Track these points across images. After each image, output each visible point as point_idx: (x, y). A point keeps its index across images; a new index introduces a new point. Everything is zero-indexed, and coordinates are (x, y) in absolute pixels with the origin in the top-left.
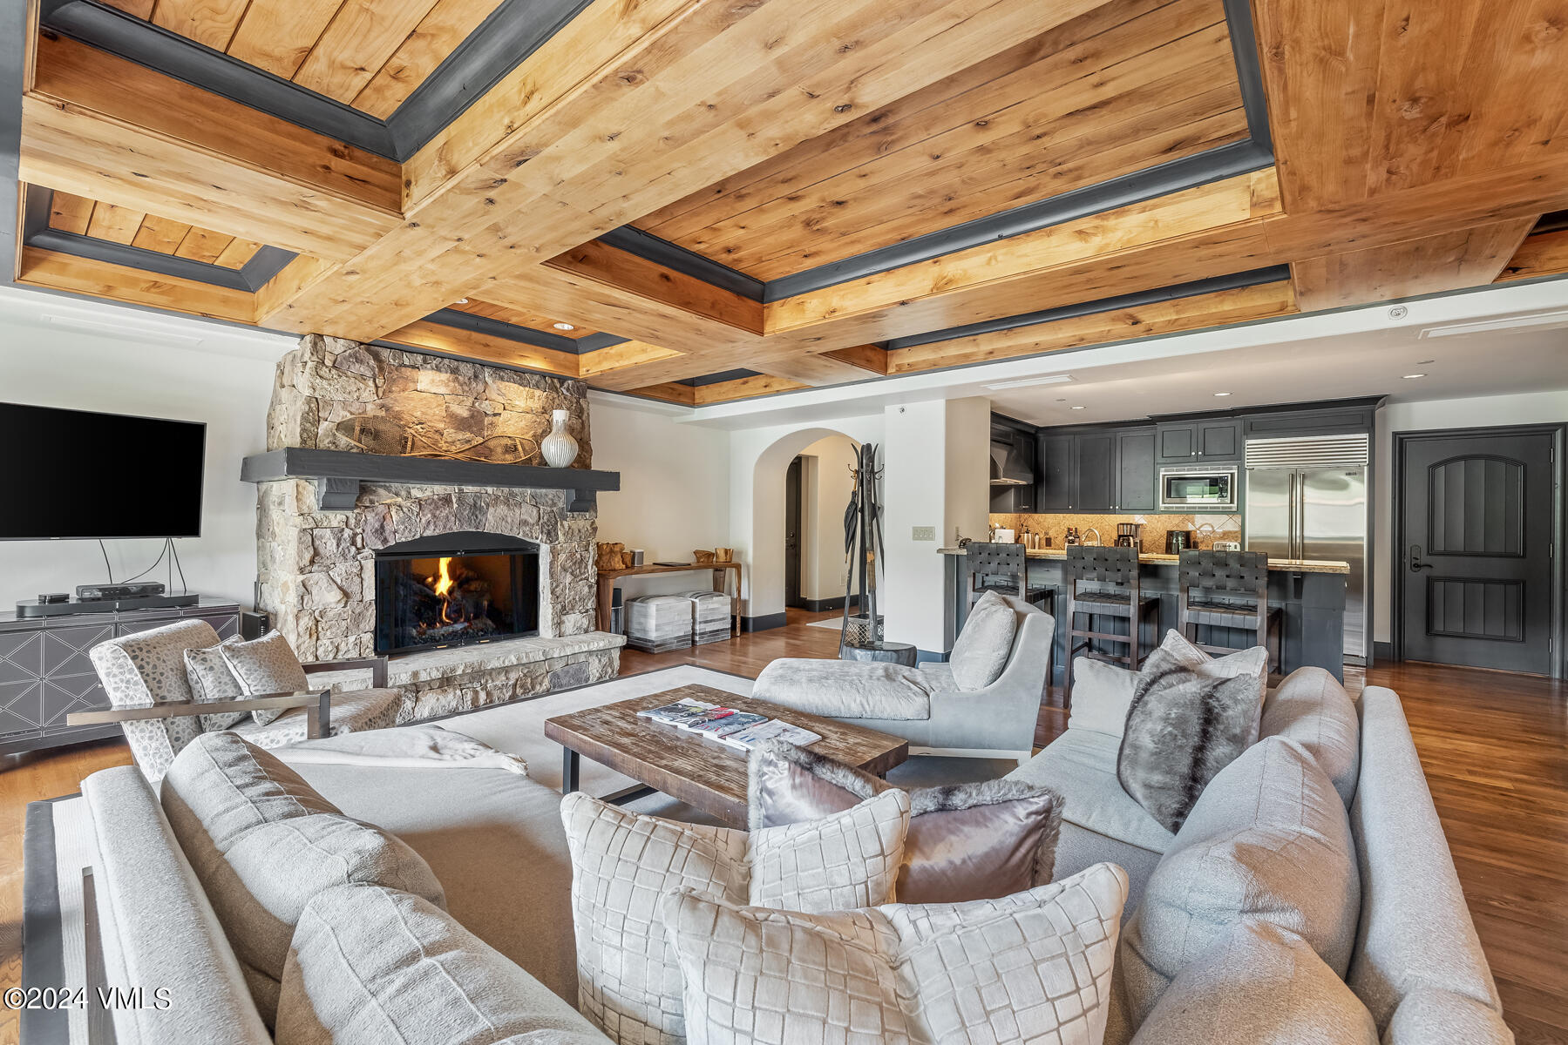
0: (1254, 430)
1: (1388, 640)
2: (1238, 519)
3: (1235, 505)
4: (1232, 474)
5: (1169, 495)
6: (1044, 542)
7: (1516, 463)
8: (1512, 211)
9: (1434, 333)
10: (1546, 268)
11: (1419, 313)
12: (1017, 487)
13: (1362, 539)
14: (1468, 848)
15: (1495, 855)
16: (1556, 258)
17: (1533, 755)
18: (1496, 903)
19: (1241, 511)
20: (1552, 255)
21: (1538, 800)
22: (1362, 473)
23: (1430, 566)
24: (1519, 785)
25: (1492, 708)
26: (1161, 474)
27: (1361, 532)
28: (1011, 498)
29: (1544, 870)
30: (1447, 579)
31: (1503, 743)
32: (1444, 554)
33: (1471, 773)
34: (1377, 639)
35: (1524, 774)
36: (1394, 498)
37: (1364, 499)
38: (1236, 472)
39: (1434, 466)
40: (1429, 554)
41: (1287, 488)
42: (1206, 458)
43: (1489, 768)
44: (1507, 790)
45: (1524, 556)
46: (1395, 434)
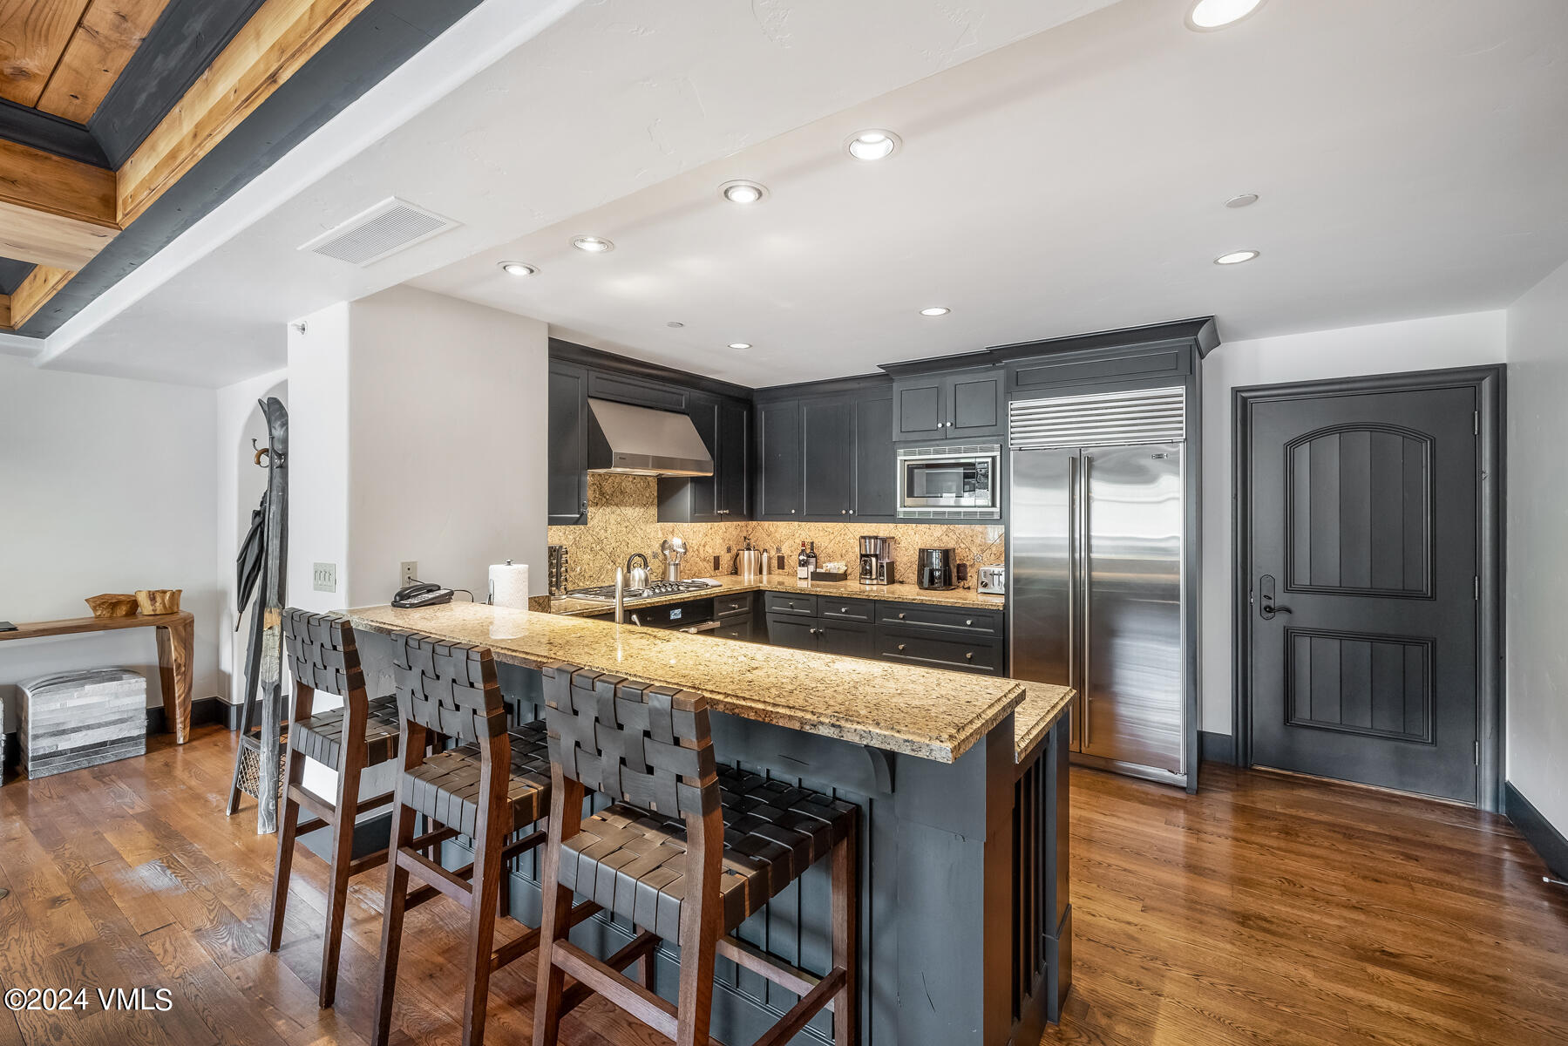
0: (1019, 385)
1: (1227, 730)
2: (1000, 529)
3: (997, 509)
4: (994, 458)
5: (911, 494)
6: (775, 563)
7: (1419, 436)
12: (694, 480)
19: (1003, 519)
22: (1176, 457)
23: (1289, 611)
26: (899, 458)
28: (687, 498)
30: (1314, 633)
32: (1311, 590)
38: (997, 454)
39: (1292, 445)
40: (1287, 590)
41: (1067, 482)
42: (959, 433)
45: (1433, 597)
46: (1236, 391)
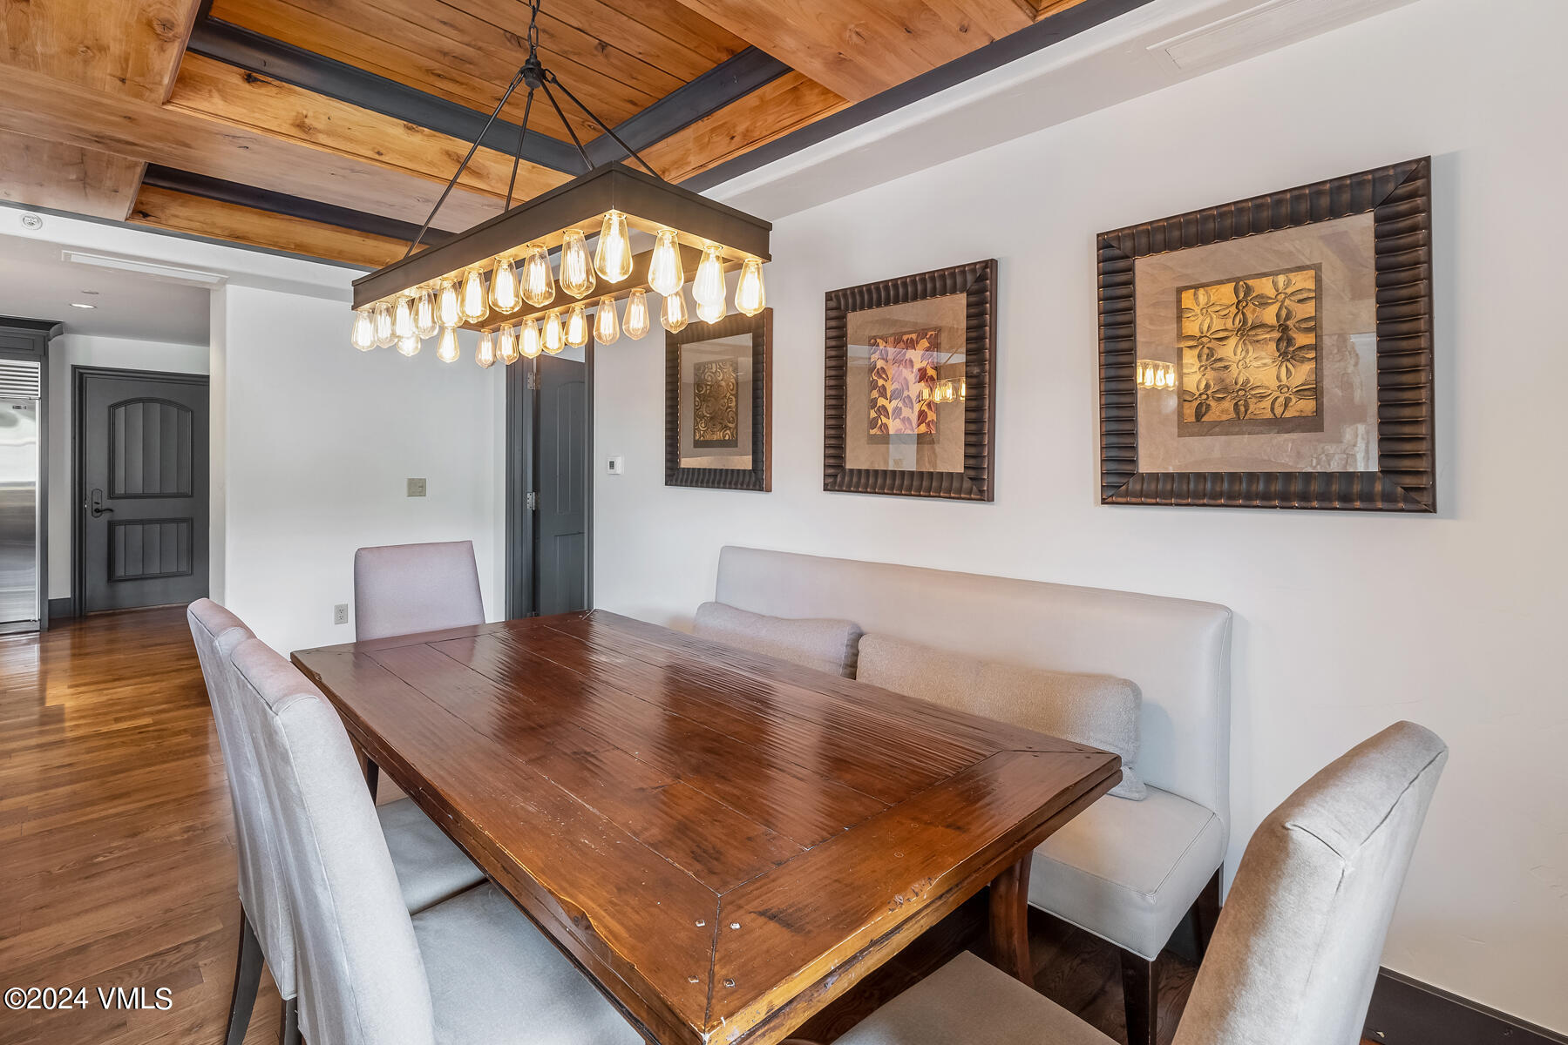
1: (66, 595)
7: (185, 409)
8: (113, 144)
9: (77, 258)
10: (171, 223)
11: (54, 229)
13: (33, 484)
14: (88, 809)
15: (116, 802)
16: (177, 216)
17: (178, 681)
18: (100, 859)
20: (177, 213)
21: (169, 726)
22: (33, 408)
23: (112, 510)
24: (157, 717)
25: (156, 645)
27: (35, 477)
29: (157, 796)
30: (127, 523)
31: (157, 677)
32: (125, 497)
33: (117, 720)
34: (52, 596)
35: (166, 703)
36: (74, 438)
37: (36, 438)
39: (114, 407)
40: (110, 498)
43: (137, 708)
44: (146, 726)
45: (192, 496)
46: (75, 368)
